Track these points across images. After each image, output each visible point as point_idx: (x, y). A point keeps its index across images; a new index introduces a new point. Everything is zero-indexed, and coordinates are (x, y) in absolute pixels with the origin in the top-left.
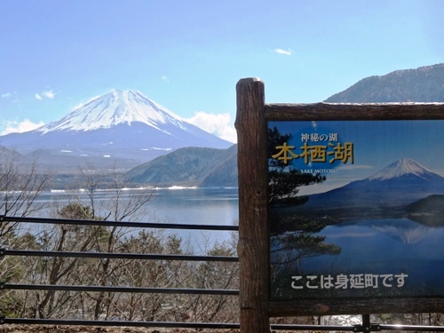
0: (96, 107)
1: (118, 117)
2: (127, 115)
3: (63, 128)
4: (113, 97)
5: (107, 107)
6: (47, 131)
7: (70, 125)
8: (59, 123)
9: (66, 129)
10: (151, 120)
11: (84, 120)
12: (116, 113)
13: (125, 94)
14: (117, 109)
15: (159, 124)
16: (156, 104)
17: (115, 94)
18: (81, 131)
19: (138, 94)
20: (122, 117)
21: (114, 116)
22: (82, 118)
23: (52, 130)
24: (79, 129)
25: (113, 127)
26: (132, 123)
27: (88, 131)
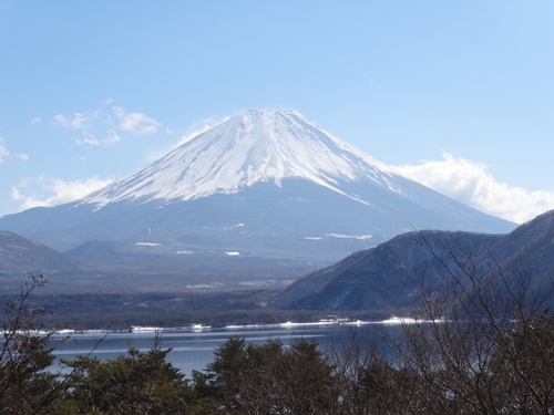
0: (206, 149)
1: (254, 169)
2: (272, 164)
3: (138, 195)
4: (243, 126)
5: (229, 148)
6: (104, 201)
7: (153, 189)
8: (129, 184)
9: (144, 198)
10: (324, 174)
11: (181, 178)
12: (250, 161)
13: (268, 119)
14: (250, 153)
15: (342, 182)
16: (335, 140)
17: (246, 119)
18: (177, 201)
19: (296, 118)
20: (262, 168)
21: (244, 168)
22: (179, 173)
23: (115, 199)
24: (172, 196)
25: (245, 191)
26: (284, 181)
27: (191, 201)
